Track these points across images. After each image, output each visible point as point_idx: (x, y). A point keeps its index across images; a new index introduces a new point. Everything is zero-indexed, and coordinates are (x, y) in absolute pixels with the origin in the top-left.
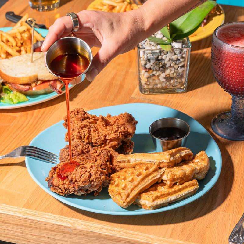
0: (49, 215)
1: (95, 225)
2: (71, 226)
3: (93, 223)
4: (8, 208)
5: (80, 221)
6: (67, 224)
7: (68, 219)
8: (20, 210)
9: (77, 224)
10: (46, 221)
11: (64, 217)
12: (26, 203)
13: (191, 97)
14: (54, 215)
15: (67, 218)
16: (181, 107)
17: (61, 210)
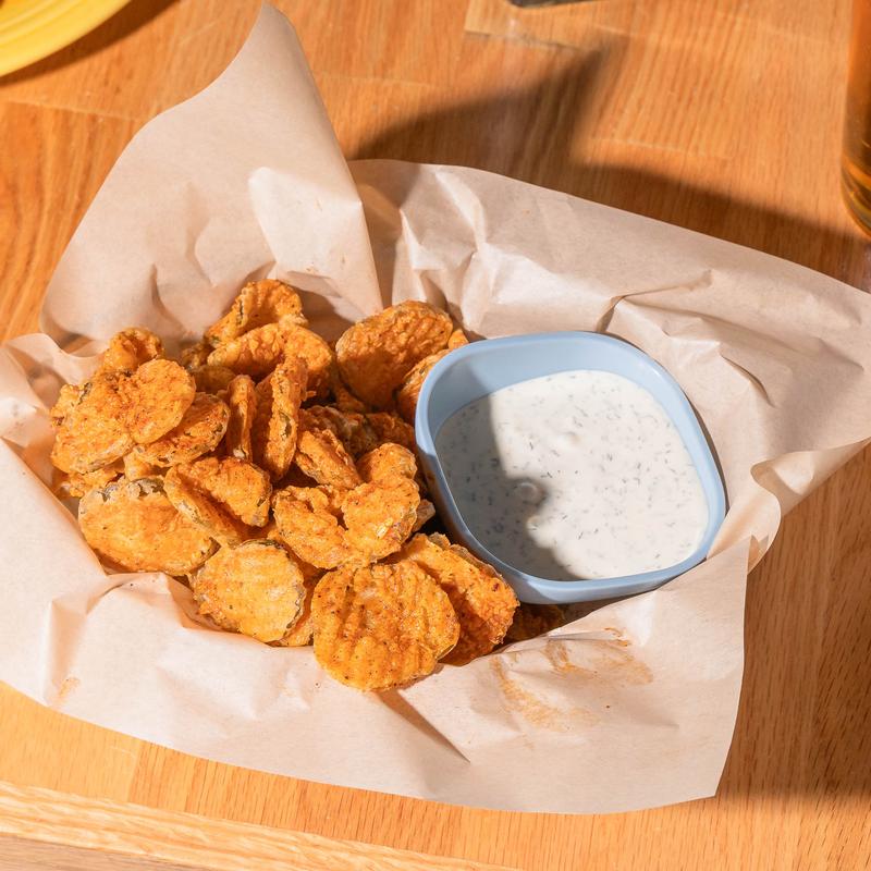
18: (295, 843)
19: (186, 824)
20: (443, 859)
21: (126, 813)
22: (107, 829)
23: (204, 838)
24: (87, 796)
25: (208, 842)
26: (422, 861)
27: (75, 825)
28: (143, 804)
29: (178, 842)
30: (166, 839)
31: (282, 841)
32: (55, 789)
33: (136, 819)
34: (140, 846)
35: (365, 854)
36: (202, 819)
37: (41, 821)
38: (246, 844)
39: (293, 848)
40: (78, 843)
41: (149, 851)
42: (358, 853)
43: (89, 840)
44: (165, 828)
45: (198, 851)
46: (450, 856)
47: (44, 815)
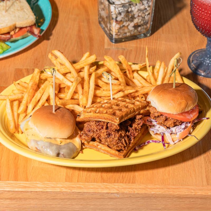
0: (93, 185)
1: (138, 186)
2: (118, 192)
3: (135, 184)
4: (52, 185)
5: (123, 185)
6: (114, 190)
7: (112, 185)
8: (65, 185)
9: (122, 189)
10: (93, 191)
11: (107, 184)
12: (66, 177)
13: (157, 40)
14: (97, 184)
15: (110, 184)
16: (153, 52)
17: (100, 177)
18: (102, 185)
19: (78, 185)
20: (134, 184)
21: (65, 184)
22: (62, 187)
23: (82, 186)
24: (56, 182)
25: (83, 187)
26: (129, 185)
27: (54, 187)
28: (68, 182)
29: (77, 188)
30: (75, 187)
31: (99, 185)
32: (49, 182)
33: (67, 185)
34: (69, 190)
35: (117, 185)
36: (81, 183)
37: (47, 188)
38: (91, 186)
39: (102, 186)
40: (56, 191)
41: (71, 190)
42: (116, 185)
43: (58, 190)
44: (74, 186)
45: (82, 189)
46: (135, 183)
47: (48, 187)
